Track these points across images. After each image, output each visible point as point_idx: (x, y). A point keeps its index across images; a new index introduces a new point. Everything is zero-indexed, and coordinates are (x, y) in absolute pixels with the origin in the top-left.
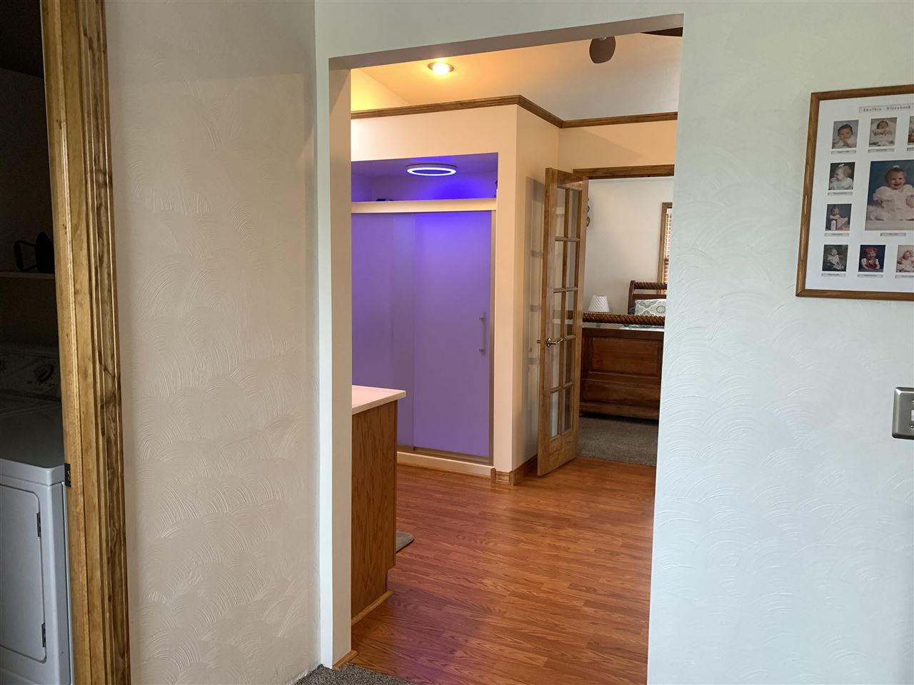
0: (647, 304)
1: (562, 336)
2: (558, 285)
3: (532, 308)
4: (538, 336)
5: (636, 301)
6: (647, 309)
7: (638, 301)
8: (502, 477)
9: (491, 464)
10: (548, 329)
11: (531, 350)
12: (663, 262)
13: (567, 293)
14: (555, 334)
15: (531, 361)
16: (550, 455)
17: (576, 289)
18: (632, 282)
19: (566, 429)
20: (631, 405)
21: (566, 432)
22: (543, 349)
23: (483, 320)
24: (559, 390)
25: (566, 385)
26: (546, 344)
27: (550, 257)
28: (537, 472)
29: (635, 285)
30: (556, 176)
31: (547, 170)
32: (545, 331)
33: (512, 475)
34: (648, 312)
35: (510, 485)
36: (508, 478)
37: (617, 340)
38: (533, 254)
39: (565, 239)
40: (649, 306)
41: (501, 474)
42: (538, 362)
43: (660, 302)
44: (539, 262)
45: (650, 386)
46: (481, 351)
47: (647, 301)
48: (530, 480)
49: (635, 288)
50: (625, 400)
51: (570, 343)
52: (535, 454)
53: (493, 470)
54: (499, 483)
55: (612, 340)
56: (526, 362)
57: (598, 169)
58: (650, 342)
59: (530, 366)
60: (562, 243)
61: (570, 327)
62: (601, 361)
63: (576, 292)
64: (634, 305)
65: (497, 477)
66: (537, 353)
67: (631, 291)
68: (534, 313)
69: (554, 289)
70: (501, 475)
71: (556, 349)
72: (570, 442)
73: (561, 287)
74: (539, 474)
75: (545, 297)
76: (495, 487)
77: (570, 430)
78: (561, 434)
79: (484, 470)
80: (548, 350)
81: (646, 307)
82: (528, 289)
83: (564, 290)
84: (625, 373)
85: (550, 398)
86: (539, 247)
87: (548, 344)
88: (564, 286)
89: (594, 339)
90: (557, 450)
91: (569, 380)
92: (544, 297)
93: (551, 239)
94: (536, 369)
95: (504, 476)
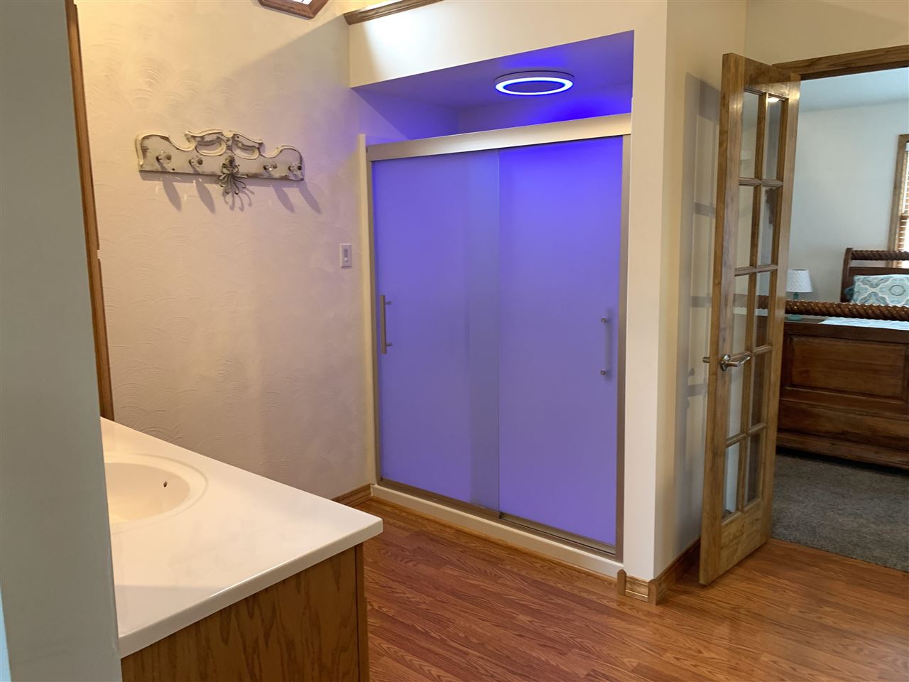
0: (875, 282)
1: (749, 349)
2: (743, 260)
3: (695, 302)
4: (704, 350)
5: (857, 278)
6: (874, 290)
7: (859, 279)
8: (635, 587)
9: (619, 557)
10: (724, 340)
11: (692, 372)
12: (897, 221)
13: (759, 275)
14: (735, 345)
15: (692, 391)
16: (722, 548)
17: (773, 267)
18: (848, 250)
19: (749, 500)
20: (856, 442)
21: (751, 505)
22: (713, 374)
23: (608, 321)
24: (740, 440)
25: (753, 430)
26: (720, 366)
27: (729, 214)
28: (698, 577)
29: (852, 254)
30: (742, 69)
31: (726, 58)
32: (718, 345)
33: (654, 588)
34: (876, 294)
35: (649, 602)
36: (646, 590)
37: (833, 342)
38: (698, 208)
39: (758, 182)
40: (877, 285)
41: (634, 581)
42: (705, 390)
43: (895, 280)
44: (708, 223)
45: (887, 414)
46: (604, 373)
47: (874, 278)
48: (685, 592)
49: (852, 259)
50: (843, 433)
51: (761, 360)
52: (696, 538)
53: (622, 573)
54: (631, 597)
55: (825, 341)
56: (682, 392)
57: (821, 59)
58: (891, 347)
59: (689, 398)
60: (752, 188)
61: (763, 321)
62: (807, 372)
63: (774, 274)
64: (852, 283)
65: (628, 585)
66: (702, 374)
67: (846, 263)
68: (699, 309)
69: (736, 269)
70: (635, 584)
71: (736, 373)
72: (757, 520)
73: (747, 264)
74: (702, 581)
75: (720, 283)
76: (624, 604)
77: (759, 500)
78: (742, 511)
79: (608, 567)
80: (723, 377)
81: (872, 286)
82: (688, 268)
83: (754, 270)
84: (845, 392)
85: (724, 455)
86: (709, 198)
87: (724, 366)
88: (753, 263)
89: (795, 339)
90: (735, 537)
91: (757, 418)
92: (717, 283)
93: (732, 183)
94: (700, 404)
95: (640, 585)
